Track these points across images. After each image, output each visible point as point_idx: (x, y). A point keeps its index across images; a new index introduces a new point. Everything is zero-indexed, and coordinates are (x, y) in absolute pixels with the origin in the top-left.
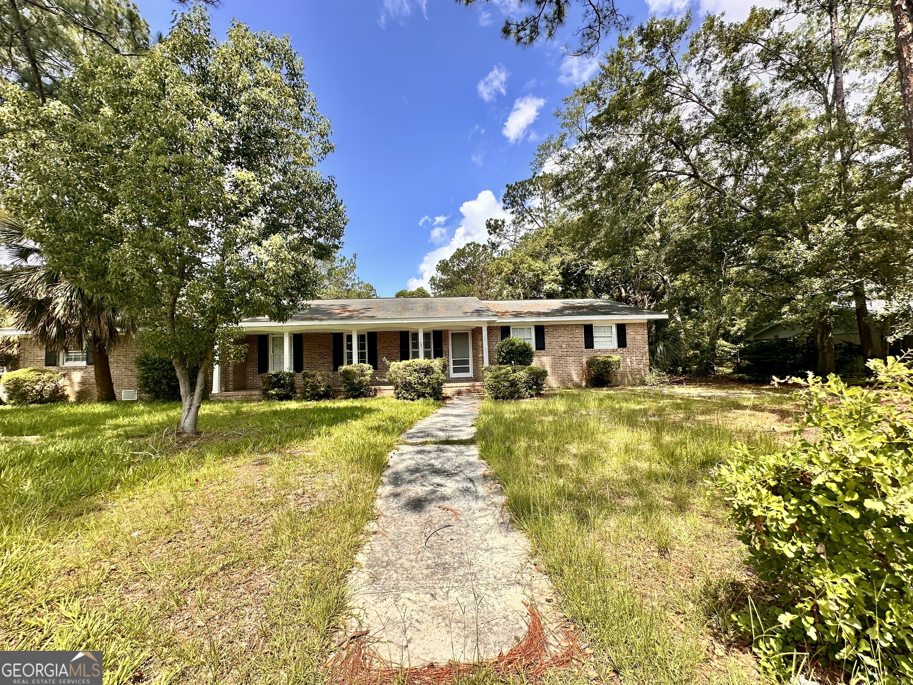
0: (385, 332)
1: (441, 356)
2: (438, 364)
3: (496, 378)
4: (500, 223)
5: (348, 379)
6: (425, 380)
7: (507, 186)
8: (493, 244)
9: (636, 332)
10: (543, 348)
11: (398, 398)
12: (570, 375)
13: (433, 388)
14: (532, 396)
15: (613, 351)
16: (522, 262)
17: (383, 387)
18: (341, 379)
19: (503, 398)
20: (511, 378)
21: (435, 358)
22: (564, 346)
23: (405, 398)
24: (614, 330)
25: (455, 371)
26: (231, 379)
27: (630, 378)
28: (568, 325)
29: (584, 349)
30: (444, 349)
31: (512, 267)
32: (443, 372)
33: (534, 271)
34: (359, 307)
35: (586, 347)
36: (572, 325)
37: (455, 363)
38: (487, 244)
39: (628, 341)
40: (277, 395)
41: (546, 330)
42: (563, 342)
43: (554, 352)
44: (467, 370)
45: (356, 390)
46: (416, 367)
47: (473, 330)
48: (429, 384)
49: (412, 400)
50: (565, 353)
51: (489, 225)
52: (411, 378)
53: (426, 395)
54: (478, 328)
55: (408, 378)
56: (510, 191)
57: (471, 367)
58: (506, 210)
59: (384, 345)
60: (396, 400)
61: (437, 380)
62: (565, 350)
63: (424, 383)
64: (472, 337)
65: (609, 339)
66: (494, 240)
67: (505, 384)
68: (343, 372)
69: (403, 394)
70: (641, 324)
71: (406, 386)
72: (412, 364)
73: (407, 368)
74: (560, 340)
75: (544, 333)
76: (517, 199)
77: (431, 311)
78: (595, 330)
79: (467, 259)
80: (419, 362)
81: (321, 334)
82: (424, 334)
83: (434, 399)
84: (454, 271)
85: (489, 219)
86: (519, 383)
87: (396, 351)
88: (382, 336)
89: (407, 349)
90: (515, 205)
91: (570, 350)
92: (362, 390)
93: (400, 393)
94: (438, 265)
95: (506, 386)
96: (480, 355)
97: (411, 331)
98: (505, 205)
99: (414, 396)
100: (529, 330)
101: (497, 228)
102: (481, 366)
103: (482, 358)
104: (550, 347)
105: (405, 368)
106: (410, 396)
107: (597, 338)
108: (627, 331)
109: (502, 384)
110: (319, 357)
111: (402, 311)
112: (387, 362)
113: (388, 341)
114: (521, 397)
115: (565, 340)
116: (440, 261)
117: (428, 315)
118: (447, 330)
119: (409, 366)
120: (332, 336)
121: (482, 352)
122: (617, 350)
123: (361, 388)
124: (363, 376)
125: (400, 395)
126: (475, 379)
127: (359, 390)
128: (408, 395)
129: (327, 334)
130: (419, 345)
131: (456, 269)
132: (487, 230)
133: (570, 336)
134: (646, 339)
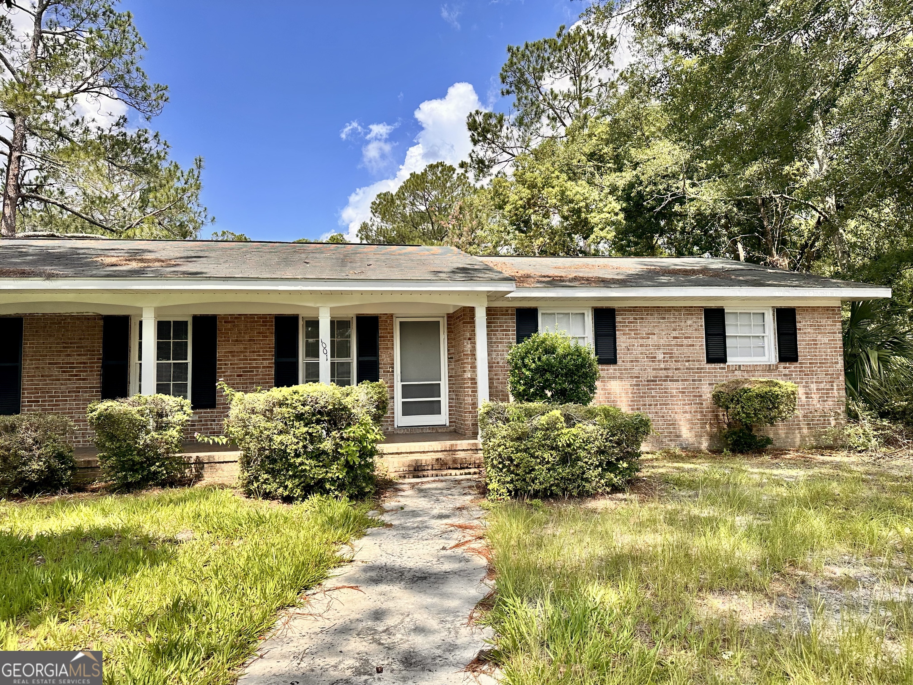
0: (239, 316)
1: (374, 378)
2: (363, 398)
3: (519, 439)
4: (493, 121)
5: (112, 438)
6: (327, 445)
7: (510, 49)
8: (481, 161)
9: (818, 328)
10: (614, 361)
11: (249, 494)
12: (673, 424)
13: (349, 466)
14: (615, 489)
15: (769, 369)
16: (547, 183)
17: (218, 456)
18: (93, 436)
19: (544, 496)
20: (562, 442)
21: (359, 380)
22: (660, 357)
23: (267, 496)
24: (771, 321)
25: (408, 410)
27: (805, 431)
28: (669, 309)
29: (704, 363)
30: (383, 358)
31: (526, 193)
32: (377, 419)
33: (571, 201)
34: (173, 255)
35: (710, 360)
36: (678, 309)
37: (407, 391)
38: (468, 161)
39: (801, 346)
41: (618, 319)
42: (658, 347)
43: (636, 371)
44: (434, 408)
45: (133, 467)
46: (301, 409)
47: (450, 317)
48: (336, 456)
49: (288, 500)
50: (663, 373)
51: (472, 126)
52: (287, 439)
53: (328, 486)
54: (464, 308)
55: (278, 439)
56: (515, 60)
57: (444, 399)
58: (507, 96)
59: (235, 349)
60: (244, 499)
61: (360, 442)
62: (662, 366)
63: (324, 452)
64: (449, 331)
65: (759, 342)
66: (481, 154)
67: (545, 456)
68: (98, 419)
69: (264, 482)
70: (827, 308)
71: (273, 461)
72: (296, 397)
73: (276, 410)
74: (650, 342)
75: (615, 327)
76: (527, 75)
77: (352, 268)
78: (729, 321)
79: (429, 194)
80: (315, 394)
81: (72, 317)
82: (332, 323)
83: (351, 497)
84: (404, 216)
85: (473, 112)
86: (583, 454)
87: (266, 363)
88: (229, 326)
89: (292, 360)
90: (524, 88)
91: (673, 365)
92: (153, 468)
93: (256, 479)
94: (374, 203)
95: (548, 462)
96: (468, 375)
97: (303, 314)
98: (505, 87)
99: (292, 490)
100: (579, 318)
101: (488, 131)
102: (469, 400)
103: (474, 380)
104: (628, 358)
105: (271, 411)
106: (281, 490)
107: (734, 340)
108: (798, 325)
109: (537, 457)
110: (66, 376)
111: (278, 264)
112: (228, 391)
113: (247, 337)
114: (587, 492)
115: (662, 342)
116: (379, 196)
117: (343, 275)
118: (392, 315)
119: (281, 404)
120: (101, 323)
121: (474, 367)
122: (777, 368)
123: (151, 461)
124: (160, 428)
125: (255, 485)
126: (455, 431)
127: (143, 469)
128: (275, 485)
129: (88, 318)
130: (321, 349)
131: (408, 211)
132: (470, 133)
133: (674, 334)
134: (840, 343)
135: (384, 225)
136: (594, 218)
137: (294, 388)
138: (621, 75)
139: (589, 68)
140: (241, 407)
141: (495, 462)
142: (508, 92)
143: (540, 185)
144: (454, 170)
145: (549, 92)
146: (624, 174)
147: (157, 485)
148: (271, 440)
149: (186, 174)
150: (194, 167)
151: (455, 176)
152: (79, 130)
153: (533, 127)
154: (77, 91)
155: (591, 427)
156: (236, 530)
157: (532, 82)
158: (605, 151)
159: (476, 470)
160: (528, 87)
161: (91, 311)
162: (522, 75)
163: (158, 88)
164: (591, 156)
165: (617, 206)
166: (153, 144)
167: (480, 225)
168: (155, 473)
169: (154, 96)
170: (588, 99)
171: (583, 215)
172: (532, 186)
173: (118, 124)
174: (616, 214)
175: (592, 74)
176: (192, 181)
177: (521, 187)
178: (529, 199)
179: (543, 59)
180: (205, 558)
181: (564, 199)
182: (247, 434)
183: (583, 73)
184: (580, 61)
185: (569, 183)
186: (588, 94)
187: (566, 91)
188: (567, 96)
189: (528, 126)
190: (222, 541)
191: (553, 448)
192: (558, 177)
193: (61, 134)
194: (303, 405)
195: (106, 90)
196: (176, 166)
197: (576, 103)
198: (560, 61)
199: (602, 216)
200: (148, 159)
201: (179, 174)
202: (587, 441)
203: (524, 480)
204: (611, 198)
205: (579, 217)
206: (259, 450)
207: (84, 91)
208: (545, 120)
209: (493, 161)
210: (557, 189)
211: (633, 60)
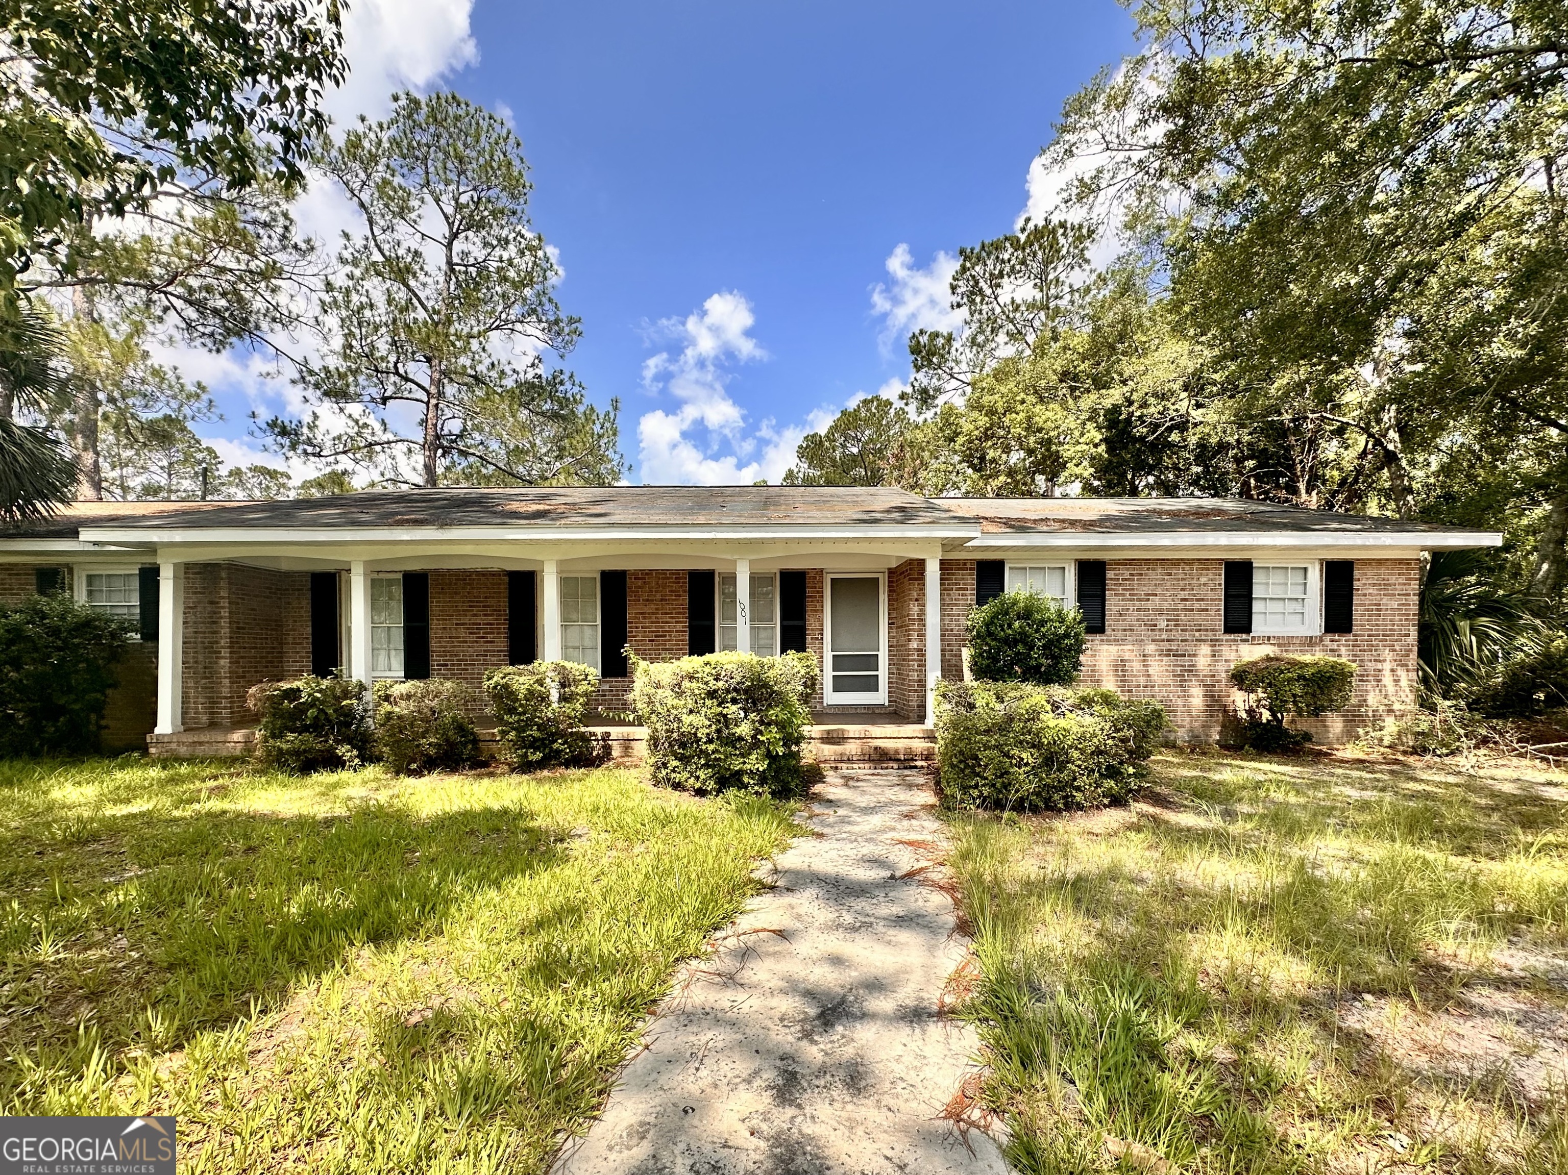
0: (650, 572)
1: (801, 648)
3: (988, 732)
4: (940, 341)
5: (510, 711)
6: (744, 730)
7: (962, 252)
8: (925, 391)
9: (1384, 587)
11: (657, 782)
12: (1174, 711)
13: (770, 756)
14: (1116, 801)
15: (1311, 642)
16: (1010, 409)
17: (626, 732)
18: (491, 709)
19: (1019, 807)
20: (1047, 738)
22: (1162, 624)
23: (676, 786)
24: (1316, 579)
25: (840, 685)
26: (225, 692)
28: (1177, 562)
29: (1220, 634)
30: (811, 623)
31: (983, 421)
32: (804, 699)
35: (1228, 630)
36: (1189, 562)
37: (838, 663)
38: (909, 390)
39: (1358, 613)
40: (296, 753)
41: (1110, 574)
42: (1160, 612)
43: (1129, 642)
44: (871, 685)
46: (713, 685)
47: (891, 572)
48: (755, 744)
49: (701, 793)
50: (1164, 646)
51: (916, 350)
53: (746, 779)
54: (911, 562)
55: (687, 719)
56: (968, 265)
57: (883, 673)
58: (957, 311)
59: (646, 610)
60: (651, 788)
61: (784, 727)
62: (1164, 637)
63: (741, 739)
64: (891, 591)
65: (1297, 607)
66: (925, 382)
67: (1024, 756)
68: (495, 688)
69: (673, 771)
70: (1401, 561)
71: (683, 745)
72: (707, 669)
73: (686, 684)
74: (1149, 605)
75: (1104, 585)
76: (982, 283)
77: (775, 511)
78: (1258, 578)
79: (863, 433)
80: (729, 667)
81: (478, 573)
82: (752, 579)
83: (773, 793)
84: (833, 460)
85: (917, 332)
86: (1075, 754)
87: (679, 627)
88: (640, 583)
89: (708, 623)
90: (978, 299)
91: (1178, 635)
92: (555, 746)
93: (665, 765)
94: (800, 447)
95: (1027, 764)
96: (914, 645)
97: (719, 568)
98: (956, 299)
99: (705, 781)
100: (1058, 573)
101: (934, 355)
102: (914, 675)
103: (921, 652)
104: (1121, 625)
105: (679, 685)
106: (692, 780)
107: (1262, 603)
108: (1356, 584)
109: (1013, 757)
110: (473, 638)
111: (691, 509)
112: (633, 658)
113: (658, 596)
114: (1078, 804)
115: (1166, 605)
116: (806, 438)
117: (764, 520)
118: (822, 570)
119: (691, 678)
120: (506, 579)
121: (922, 636)
122: (1321, 640)
123: (553, 737)
124: (563, 699)
125: (664, 772)
126: (895, 712)
127: (545, 746)
128: (686, 775)
129: (493, 574)
130: (739, 610)
131: (838, 454)
132: (913, 358)
133: (1183, 595)
134: (1414, 609)
135: (811, 472)
136: (1067, 451)
137: (708, 657)
138: (1099, 276)
139: (1060, 269)
140: (646, 680)
141: (955, 761)
142: (959, 305)
143: (1001, 410)
144: (891, 404)
145: (1009, 301)
146: (1111, 391)
147: (560, 765)
148: (680, 720)
149: (602, 416)
150: (610, 409)
151: (892, 411)
152: (494, 374)
153: (988, 347)
154: (490, 329)
155: (1088, 720)
156: (637, 832)
157: (988, 291)
158: (1082, 368)
159: (924, 764)
160: (983, 296)
161: (496, 566)
162: (977, 282)
163: (571, 321)
164: (1064, 376)
165: (1098, 437)
166: (568, 386)
167: (924, 465)
168: (558, 752)
169: (567, 330)
170: (1057, 307)
171: (1054, 448)
172: (991, 412)
173: (533, 365)
174: (1096, 446)
175: (1062, 277)
176: (607, 425)
177: (975, 414)
178: (987, 429)
179: (1003, 261)
180: (596, 871)
181: (1030, 427)
182: (653, 712)
183: (1051, 277)
184: (1047, 262)
185: (1039, 407)
186: (1059, 302)
187: (1030, 300)
188: (1032, 306)
189: (981, 346)
190: (620, 844)
191: (1033, 746)
192: (1023, 402)
193: (478, 379)
194: (717, 680)
195: (518, 326)
196: (592, 409)
197: (1042, 315)
198: (1023, 262)
199: (1079, 448)
200: (564, 402)
201: (594, 417)
202: (1082, 738)
203: (994, 785)
204: (1090, 426)
205: (1048, 450)
206: (667, 731)
207: (497, 328)
208: (1002, 338)
209: (938, 390)
210: (1022, 415)
211: (1122, 251)
